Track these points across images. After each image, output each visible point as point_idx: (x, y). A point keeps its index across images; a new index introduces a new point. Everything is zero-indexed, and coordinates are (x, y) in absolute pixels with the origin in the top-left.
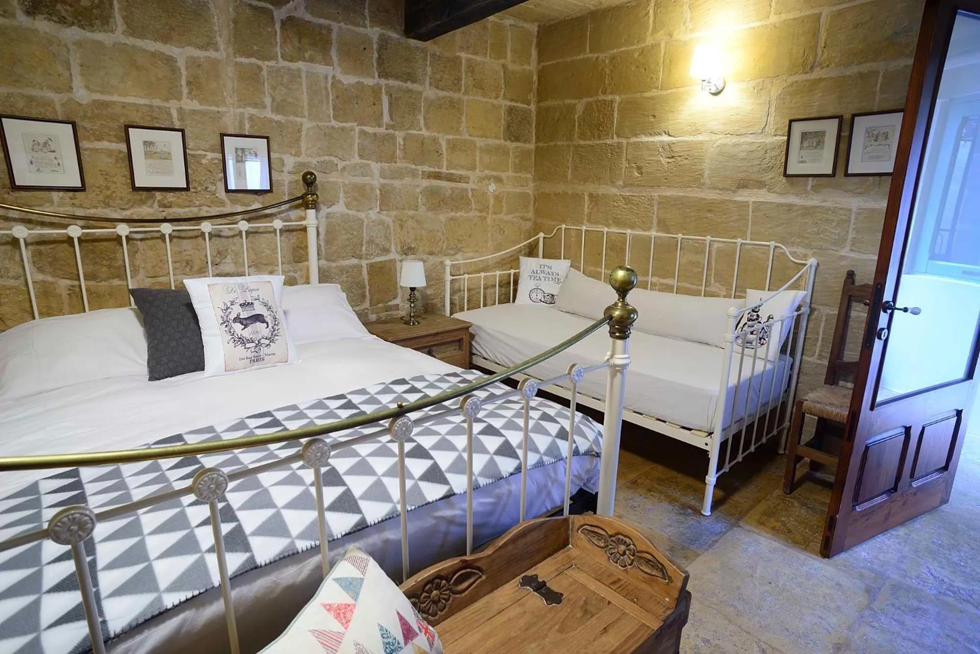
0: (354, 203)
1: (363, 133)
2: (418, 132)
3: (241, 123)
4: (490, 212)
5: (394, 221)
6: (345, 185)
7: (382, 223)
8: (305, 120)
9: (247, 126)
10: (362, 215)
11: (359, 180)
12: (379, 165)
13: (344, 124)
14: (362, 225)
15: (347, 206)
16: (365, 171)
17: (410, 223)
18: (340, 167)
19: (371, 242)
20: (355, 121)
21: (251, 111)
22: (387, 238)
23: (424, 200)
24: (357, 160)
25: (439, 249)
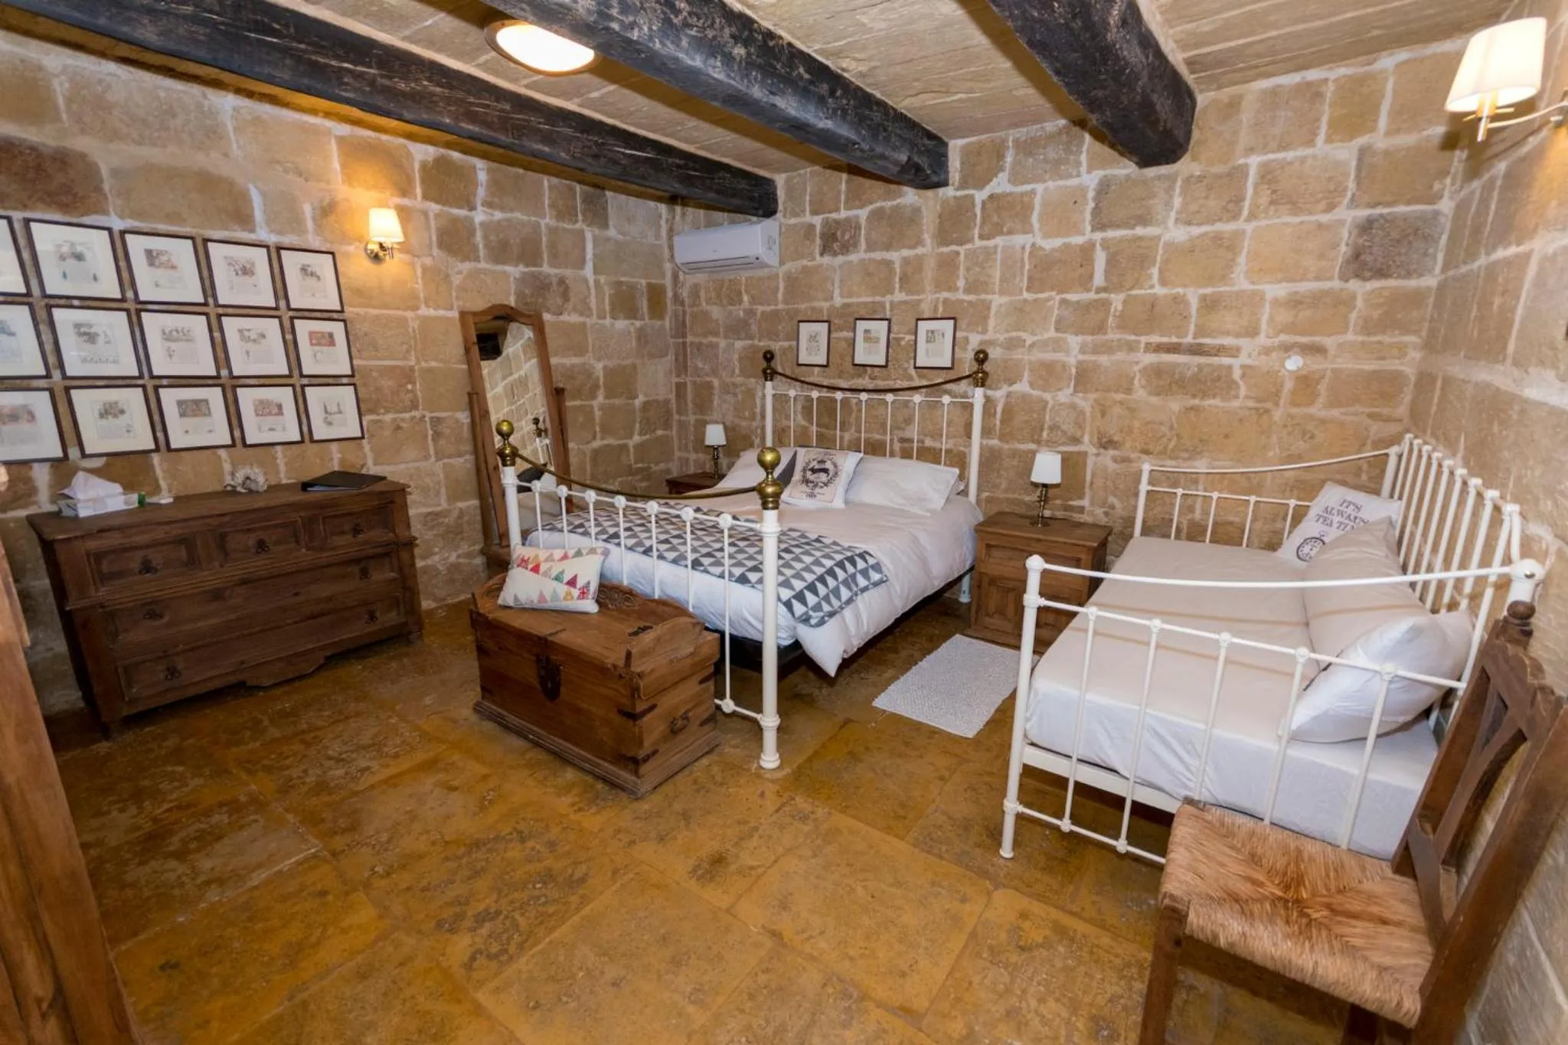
0: (1041, 382)
1: (1064, 302)
2: (1149, 291)
3: (936, 308)
4: (1282, 402)
5: (1092, 407)
6: (1030, 363)
7: (1073, 406)
8: (996, 296)
9: (941, 309)
10: (1047, 396)
11: (1049, 356)
12: (1080, 338)
13: (1040, 296)
14: (1045, 407)
15: (1032, 385)
16: (1058, 345)
17: (1117, 410)
18: (1027, 344)
19: (1054, 428)
20: (1052, 289)
21: (945, 295)
22: (1080, 426)
23: (1143, 382)
24: (1052, 333)
25: (1160, 448)
